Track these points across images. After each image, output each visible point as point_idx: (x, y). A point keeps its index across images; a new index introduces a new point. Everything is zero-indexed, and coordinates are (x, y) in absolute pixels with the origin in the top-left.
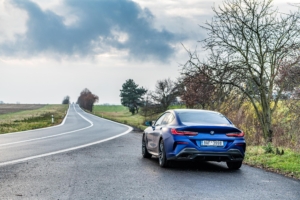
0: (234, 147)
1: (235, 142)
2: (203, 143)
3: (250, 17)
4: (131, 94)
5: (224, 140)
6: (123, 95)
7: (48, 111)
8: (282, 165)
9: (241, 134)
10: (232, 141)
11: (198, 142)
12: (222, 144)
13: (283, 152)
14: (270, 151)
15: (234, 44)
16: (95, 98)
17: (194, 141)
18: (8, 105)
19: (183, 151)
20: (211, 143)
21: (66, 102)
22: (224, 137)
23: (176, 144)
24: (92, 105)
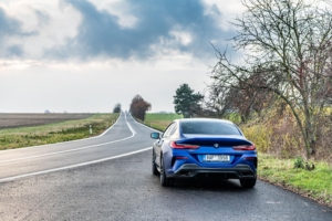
0: (243, 162)
1: (244, 156)
2: (206, 158)
3: (285, 10)
4: (186, 100)
5: (230, 154)
6: (176, 102)
7: (94, 120)
8: (305, 182)
9: (252, 147)
10: (240, 155)
11: (199, 157)
12: (228, 158)
13: (313, 167)
14: (299, 165)
15: (268, 42)
16: (147, 106)
17: (195, 155)
18: (54, 114)
19: (182, 167)
20: (216, 158)
21: (117, 110)
22: (231, 150)
23: (174, 159)
24: (144, 114)
